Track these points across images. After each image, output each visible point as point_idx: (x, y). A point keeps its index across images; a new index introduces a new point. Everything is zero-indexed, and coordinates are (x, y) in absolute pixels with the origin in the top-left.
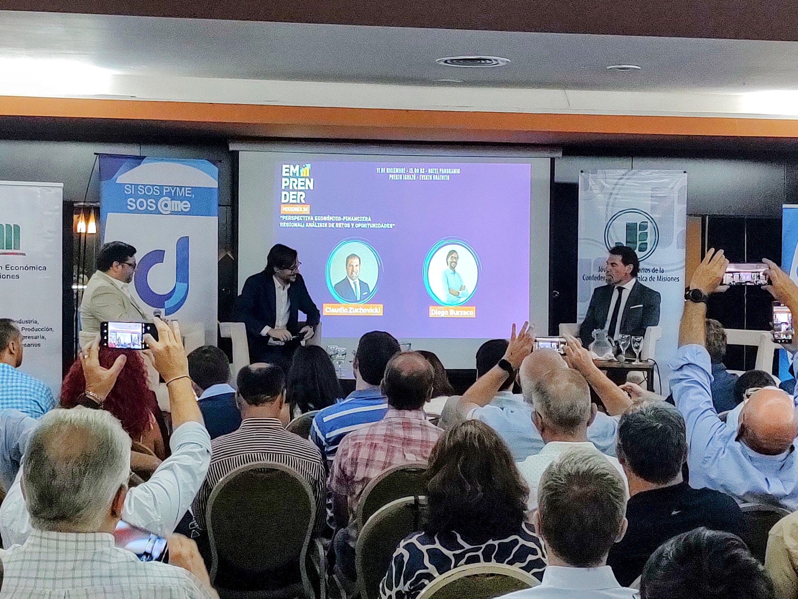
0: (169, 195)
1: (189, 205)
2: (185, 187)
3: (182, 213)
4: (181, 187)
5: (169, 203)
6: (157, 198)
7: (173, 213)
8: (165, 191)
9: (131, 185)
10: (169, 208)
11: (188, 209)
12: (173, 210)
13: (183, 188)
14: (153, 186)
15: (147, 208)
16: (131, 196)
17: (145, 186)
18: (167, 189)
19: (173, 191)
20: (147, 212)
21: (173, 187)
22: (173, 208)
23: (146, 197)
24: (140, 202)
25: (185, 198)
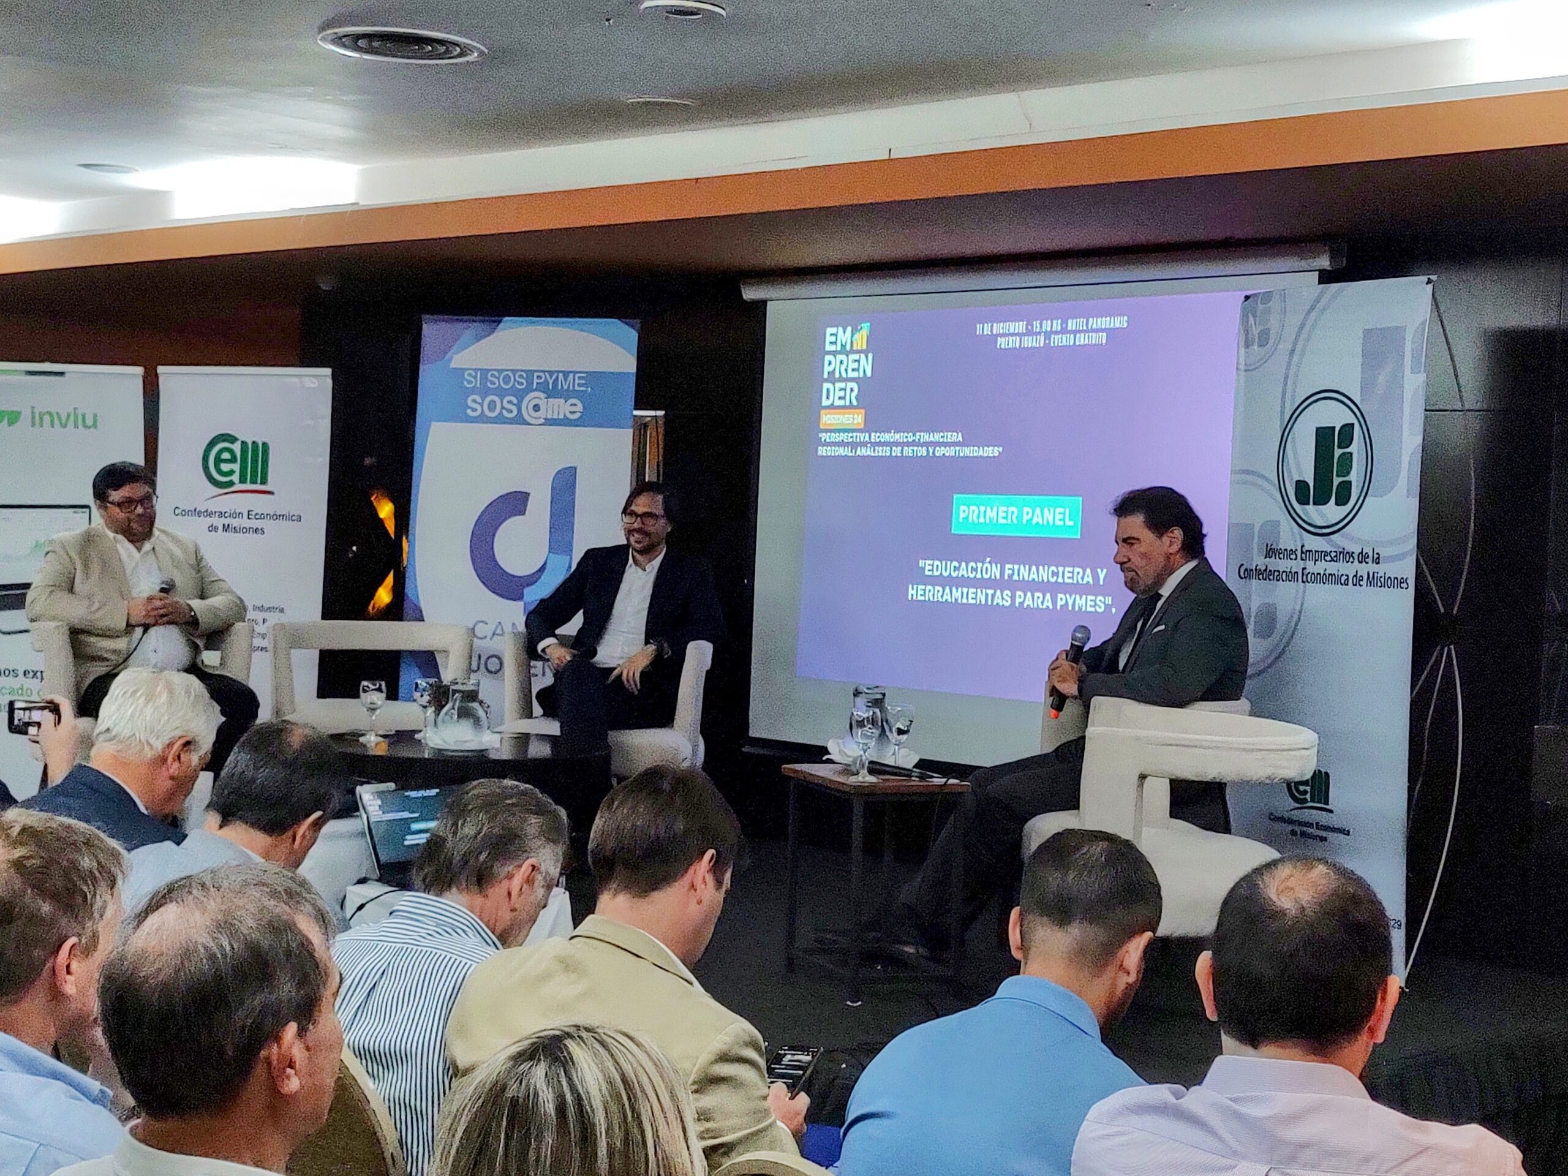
0: (543, 388)
1: (580, 407)
2: (575, 373)
3: (565, 422)
4: (566, 374)
5: (542, 404)
6: (520, 395)
7: (549, 422)
8: (536, 381)
9: (475, 370)
10: (542, 413)
11: (578, 415)
12: (549, 417)
13: (571, 375)
14: (514, 371)
15: (501, 413)
16: (473, 391)
17: (500, 371)
18: (538, 377)
19: (551, 382)
20: (500, 420)
21: (551, 373)
22: (550, 412)
23: (501, 393)
24: (490, 402)
25: (574, 394)
